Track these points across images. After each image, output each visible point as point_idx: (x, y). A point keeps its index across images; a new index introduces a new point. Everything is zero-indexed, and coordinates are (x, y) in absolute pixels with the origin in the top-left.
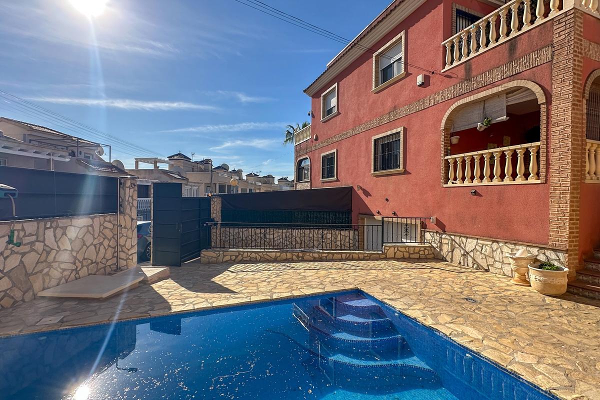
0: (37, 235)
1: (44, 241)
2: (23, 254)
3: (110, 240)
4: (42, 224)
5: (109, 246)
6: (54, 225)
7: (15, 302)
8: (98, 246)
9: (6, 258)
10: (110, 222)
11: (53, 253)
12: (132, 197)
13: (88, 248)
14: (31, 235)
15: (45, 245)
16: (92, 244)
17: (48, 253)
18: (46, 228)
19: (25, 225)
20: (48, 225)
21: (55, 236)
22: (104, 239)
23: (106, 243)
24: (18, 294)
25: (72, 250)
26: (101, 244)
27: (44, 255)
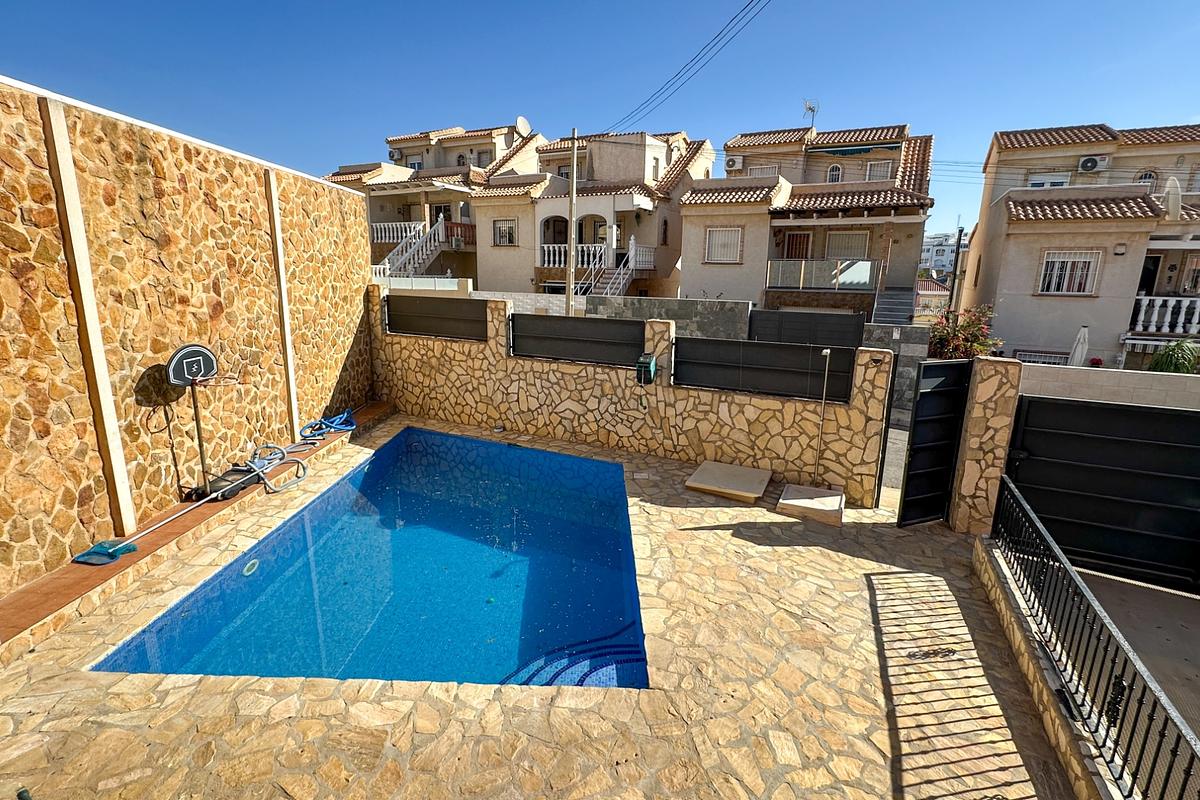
0: (711, 405)
1: (717, 413)
2: (698, 420)
3: (812, 439)
4: (716, 396)
5: (809, 445)
6: (729, 399)
7: (689, 459)
8: (789, 440)
9: (684, 419)
10: (815, 412)
11: (727, 429)
12: (872, 382)
13: (772, 437)
14: (705, 404)
15: (718, 417)
16: (779, 434)
17: (722, 427)
18: (720, 401)
19: (701, 393)
20: (723, 398)
21: (729, 411)
22: (801, 434)
23: (804, 440)
24: (692, 455)
25: (750, 433)
26: (795, 439)
27: (718, 427)
